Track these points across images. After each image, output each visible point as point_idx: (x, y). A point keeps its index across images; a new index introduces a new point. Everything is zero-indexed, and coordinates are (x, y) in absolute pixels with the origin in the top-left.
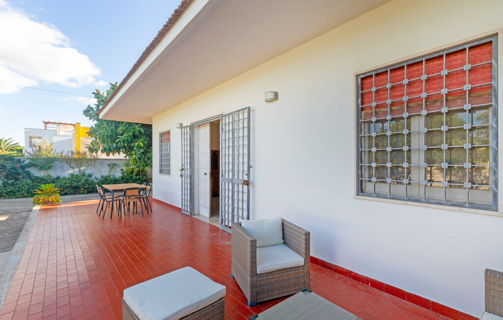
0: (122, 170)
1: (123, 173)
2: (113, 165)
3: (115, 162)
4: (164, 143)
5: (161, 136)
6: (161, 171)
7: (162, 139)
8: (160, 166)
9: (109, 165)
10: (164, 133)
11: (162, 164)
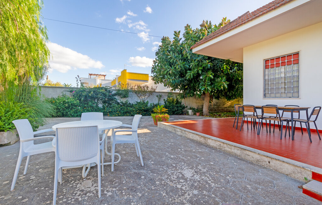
0: (164, 100)
2: (160, 96)
3: (160, 94)
4: (275, 68)
5: (266, 62)
6: (265, 95)
7: (270, 64)
8: (265, 91)
9: (157, 96)
10: (275, 58)
11: (270, 88)
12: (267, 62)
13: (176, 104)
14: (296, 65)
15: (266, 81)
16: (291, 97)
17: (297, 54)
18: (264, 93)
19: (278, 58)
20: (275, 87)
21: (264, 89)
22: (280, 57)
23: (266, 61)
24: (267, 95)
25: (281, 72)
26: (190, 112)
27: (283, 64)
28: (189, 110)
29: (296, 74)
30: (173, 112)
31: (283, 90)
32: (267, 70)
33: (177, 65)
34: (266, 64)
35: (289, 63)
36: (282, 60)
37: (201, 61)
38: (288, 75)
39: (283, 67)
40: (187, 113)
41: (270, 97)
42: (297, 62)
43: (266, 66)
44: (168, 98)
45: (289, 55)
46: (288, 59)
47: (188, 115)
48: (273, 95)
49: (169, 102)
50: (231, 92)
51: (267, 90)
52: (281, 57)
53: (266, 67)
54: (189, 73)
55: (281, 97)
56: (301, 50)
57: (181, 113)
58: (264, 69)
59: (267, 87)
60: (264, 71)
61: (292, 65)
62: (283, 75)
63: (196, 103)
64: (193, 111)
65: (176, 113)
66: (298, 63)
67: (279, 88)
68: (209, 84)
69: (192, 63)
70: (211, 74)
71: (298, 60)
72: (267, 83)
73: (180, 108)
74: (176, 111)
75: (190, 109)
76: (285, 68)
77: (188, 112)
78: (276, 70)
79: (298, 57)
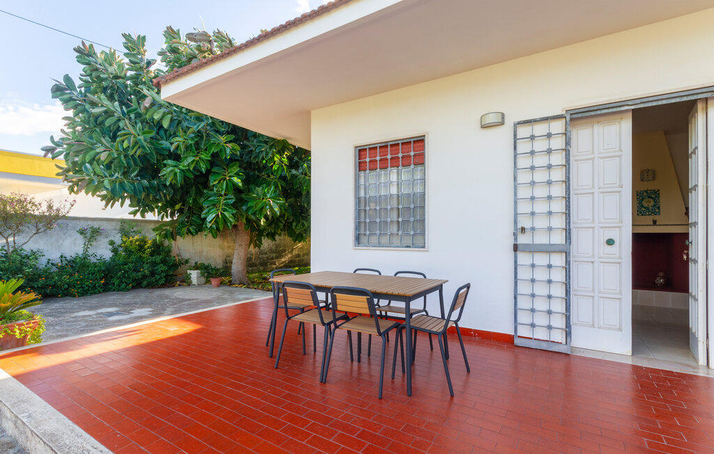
0: (112, 243)
1: (115, 251)
2: (92, 231)
3: (96, 225)
4: (378, 170)
5: (359, 155)
6: (358, 240)
7: (368, 160)
8: (357, 227)
9: (82, 232)
10: (378, 145)
11: (368, 221)
12: (363, 153)
13: (152, 255)
14: (419, 168)
15: (359, 201)
16: (409, 247)
17: (420, 141)
18: (356, 233)
19: (384, 146)
20: (378, 220)
21: (355, 222)
22: (389, 144)
23: (361, 151)
24: (363, 239)
25: (391, 182)
26: (194, 275)
27: (395, 162)
28: (192, 272)
29: (418, 190)
30: (134, 280)
31: (394, 229)
32: (362, 174)
33: (125, 135)
34: (359, 159)
35: (406, 162)
36: (393, 152)
37: (208, 135)
38: (405, 191)
39: (395, 170)
40: (186, 282)
41: (369, 244)
42: (420, 160)
43: (360, 163)
44: (125, 239)
45: (405, 141)
46: (405, 150)
47: (189, 284)
48: (374, 239)
49: (127, 250)
50: (301, 221)
51: (363, 226)
52: (391, 145)
53: (361, 166)
54: (171, 168)
55: (390, 245)
56: (428, 133)
57: (162, 281)
58: (356, 170)
59: (362, 220)
60: (356, 175)
61: (412, 166)
62: (394, 190)
63: (222, 248)
64: (203, 275)
65: (145, 283)
66: (423, 164)
67: (386, 222)
68: (231, 202)
69: (178, 139)
70: (237, 174)
71: (423, 155)
72: (362, 207)
73: (162, 267)
74: (144, 277)
75: (196, 268)
76: (398, 172)
77: (189, 277)
78: (379, 176)
79: (423, 148)
